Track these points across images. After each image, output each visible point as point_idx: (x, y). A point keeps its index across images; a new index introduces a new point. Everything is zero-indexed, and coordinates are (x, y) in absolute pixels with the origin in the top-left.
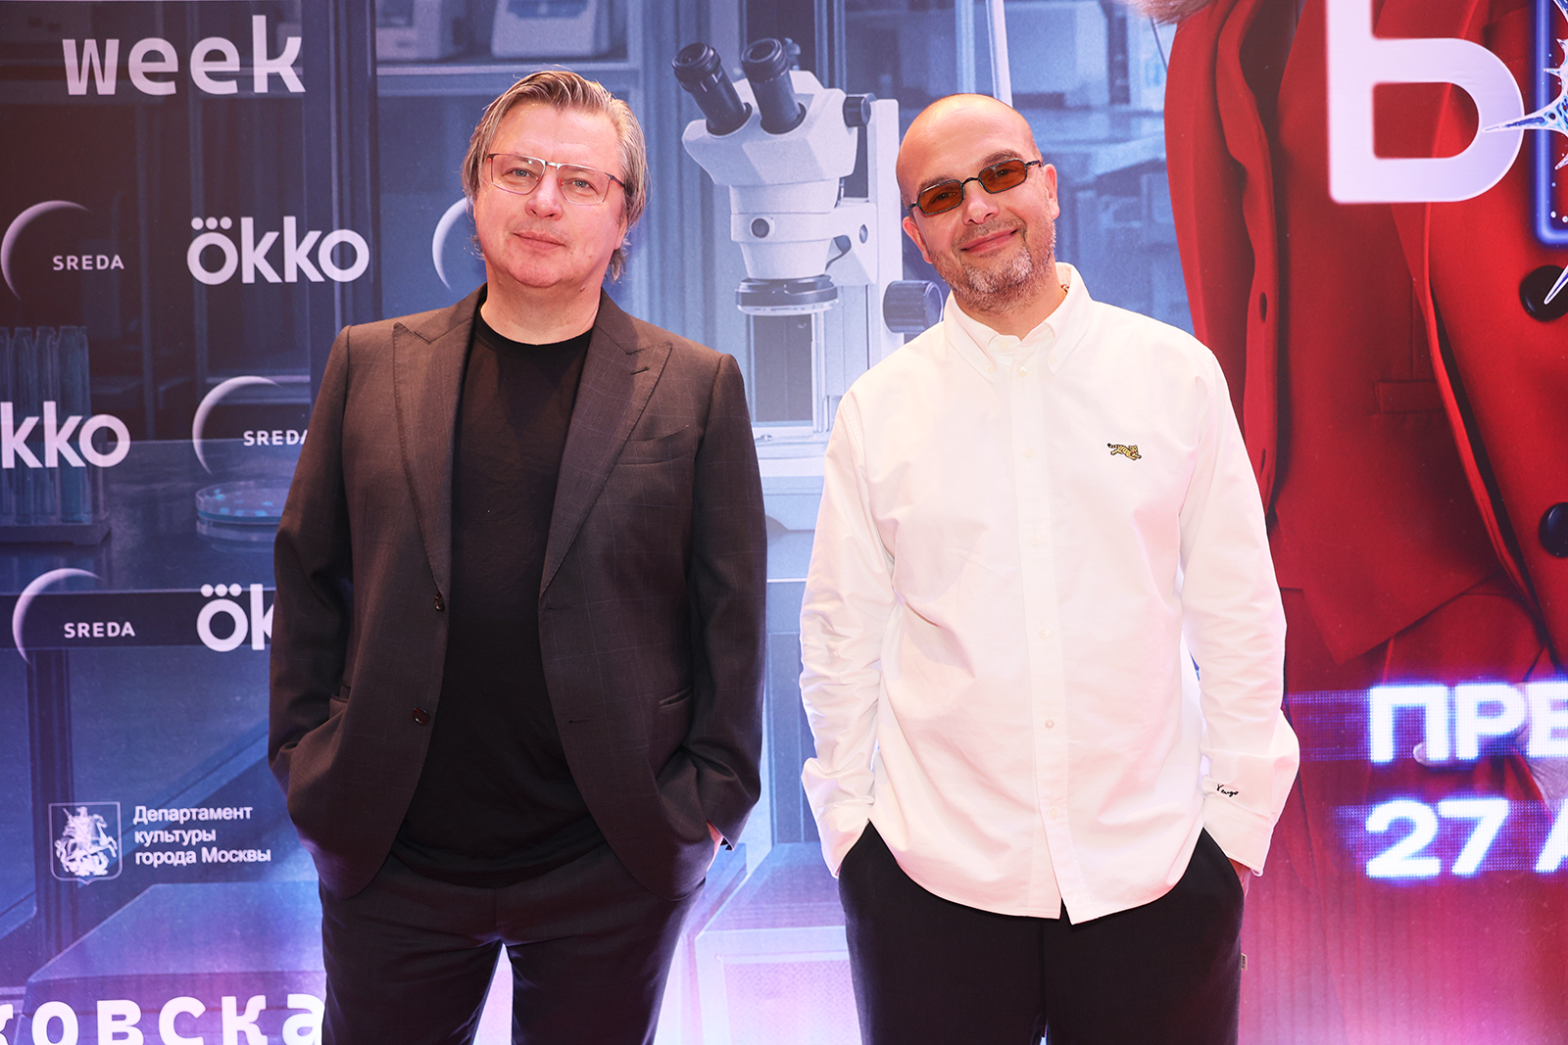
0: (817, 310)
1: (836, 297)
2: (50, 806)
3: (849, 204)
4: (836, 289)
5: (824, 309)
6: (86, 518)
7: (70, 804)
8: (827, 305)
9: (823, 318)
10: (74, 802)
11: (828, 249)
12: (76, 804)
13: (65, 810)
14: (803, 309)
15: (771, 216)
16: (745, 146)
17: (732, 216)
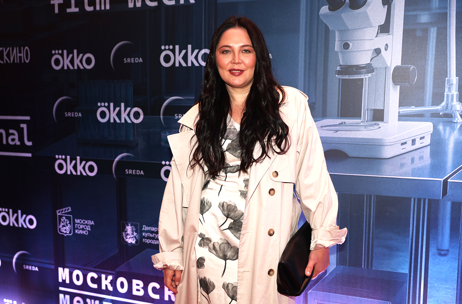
0: (366, 77)
1: (373, 72)
2: (122, 222)
3: (381, 36)
4: (374, 68)
5: (369, 76)
6: (131, 138)
7: (126, 222)
8: (370, 75)
9: (368, 80)
10: (127, 221)
11: (372, 53)
12: (128, 222)
13: (125, 224)
14: (360, 76)
15: (351, 41)
16: (342, 15)
17: (336, 42)
